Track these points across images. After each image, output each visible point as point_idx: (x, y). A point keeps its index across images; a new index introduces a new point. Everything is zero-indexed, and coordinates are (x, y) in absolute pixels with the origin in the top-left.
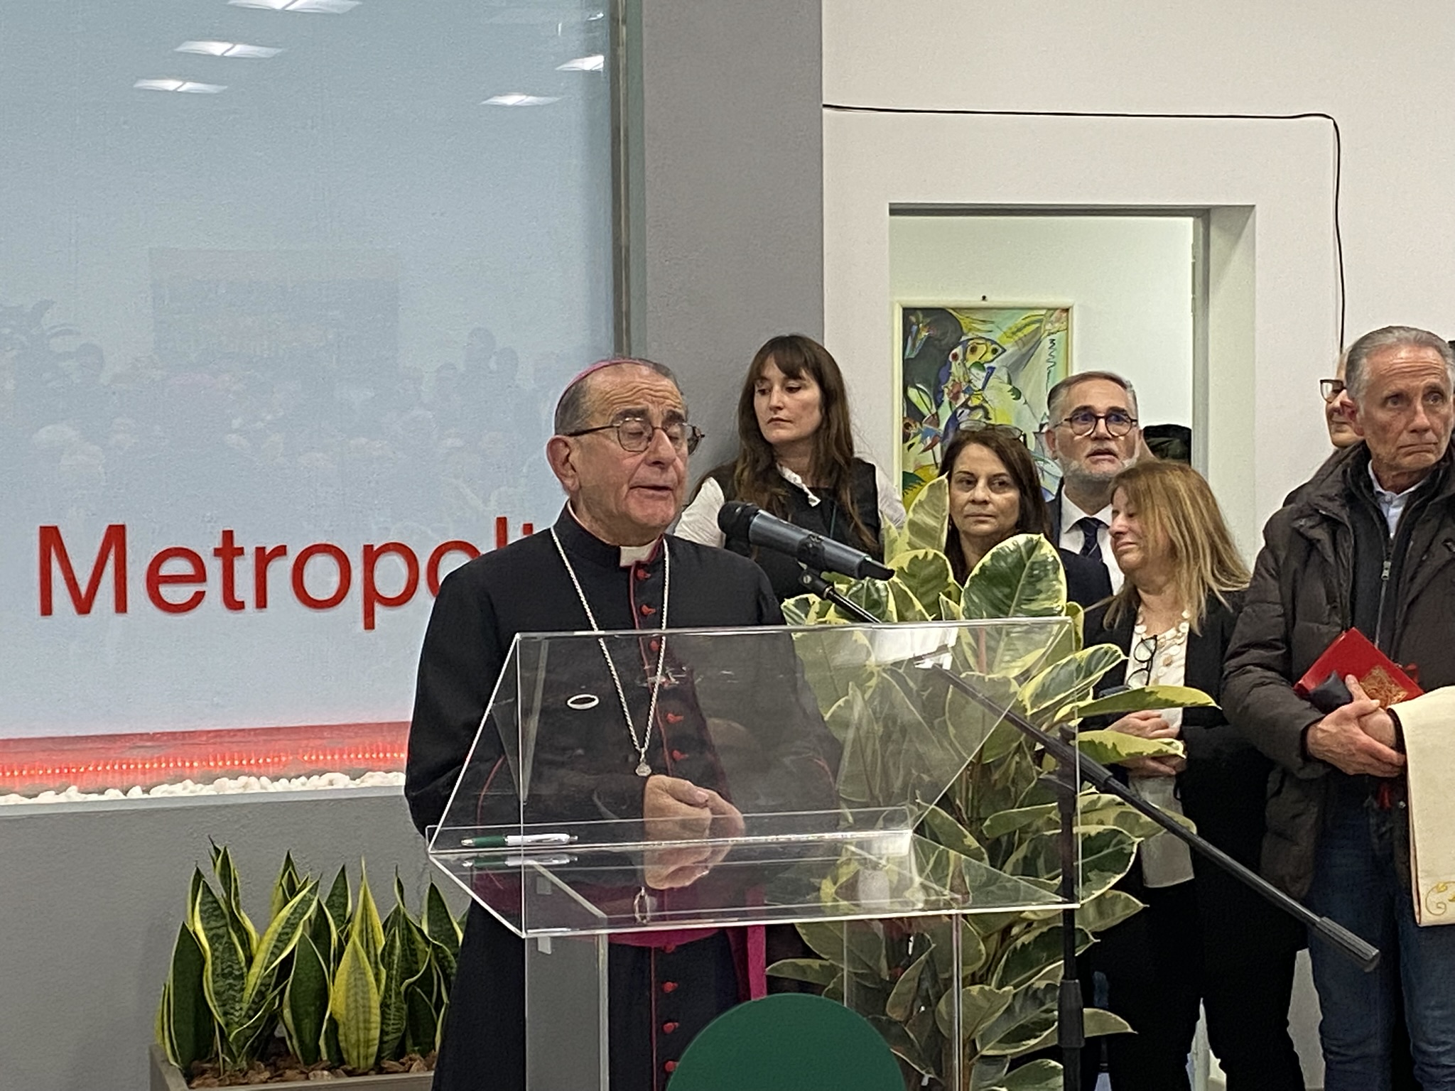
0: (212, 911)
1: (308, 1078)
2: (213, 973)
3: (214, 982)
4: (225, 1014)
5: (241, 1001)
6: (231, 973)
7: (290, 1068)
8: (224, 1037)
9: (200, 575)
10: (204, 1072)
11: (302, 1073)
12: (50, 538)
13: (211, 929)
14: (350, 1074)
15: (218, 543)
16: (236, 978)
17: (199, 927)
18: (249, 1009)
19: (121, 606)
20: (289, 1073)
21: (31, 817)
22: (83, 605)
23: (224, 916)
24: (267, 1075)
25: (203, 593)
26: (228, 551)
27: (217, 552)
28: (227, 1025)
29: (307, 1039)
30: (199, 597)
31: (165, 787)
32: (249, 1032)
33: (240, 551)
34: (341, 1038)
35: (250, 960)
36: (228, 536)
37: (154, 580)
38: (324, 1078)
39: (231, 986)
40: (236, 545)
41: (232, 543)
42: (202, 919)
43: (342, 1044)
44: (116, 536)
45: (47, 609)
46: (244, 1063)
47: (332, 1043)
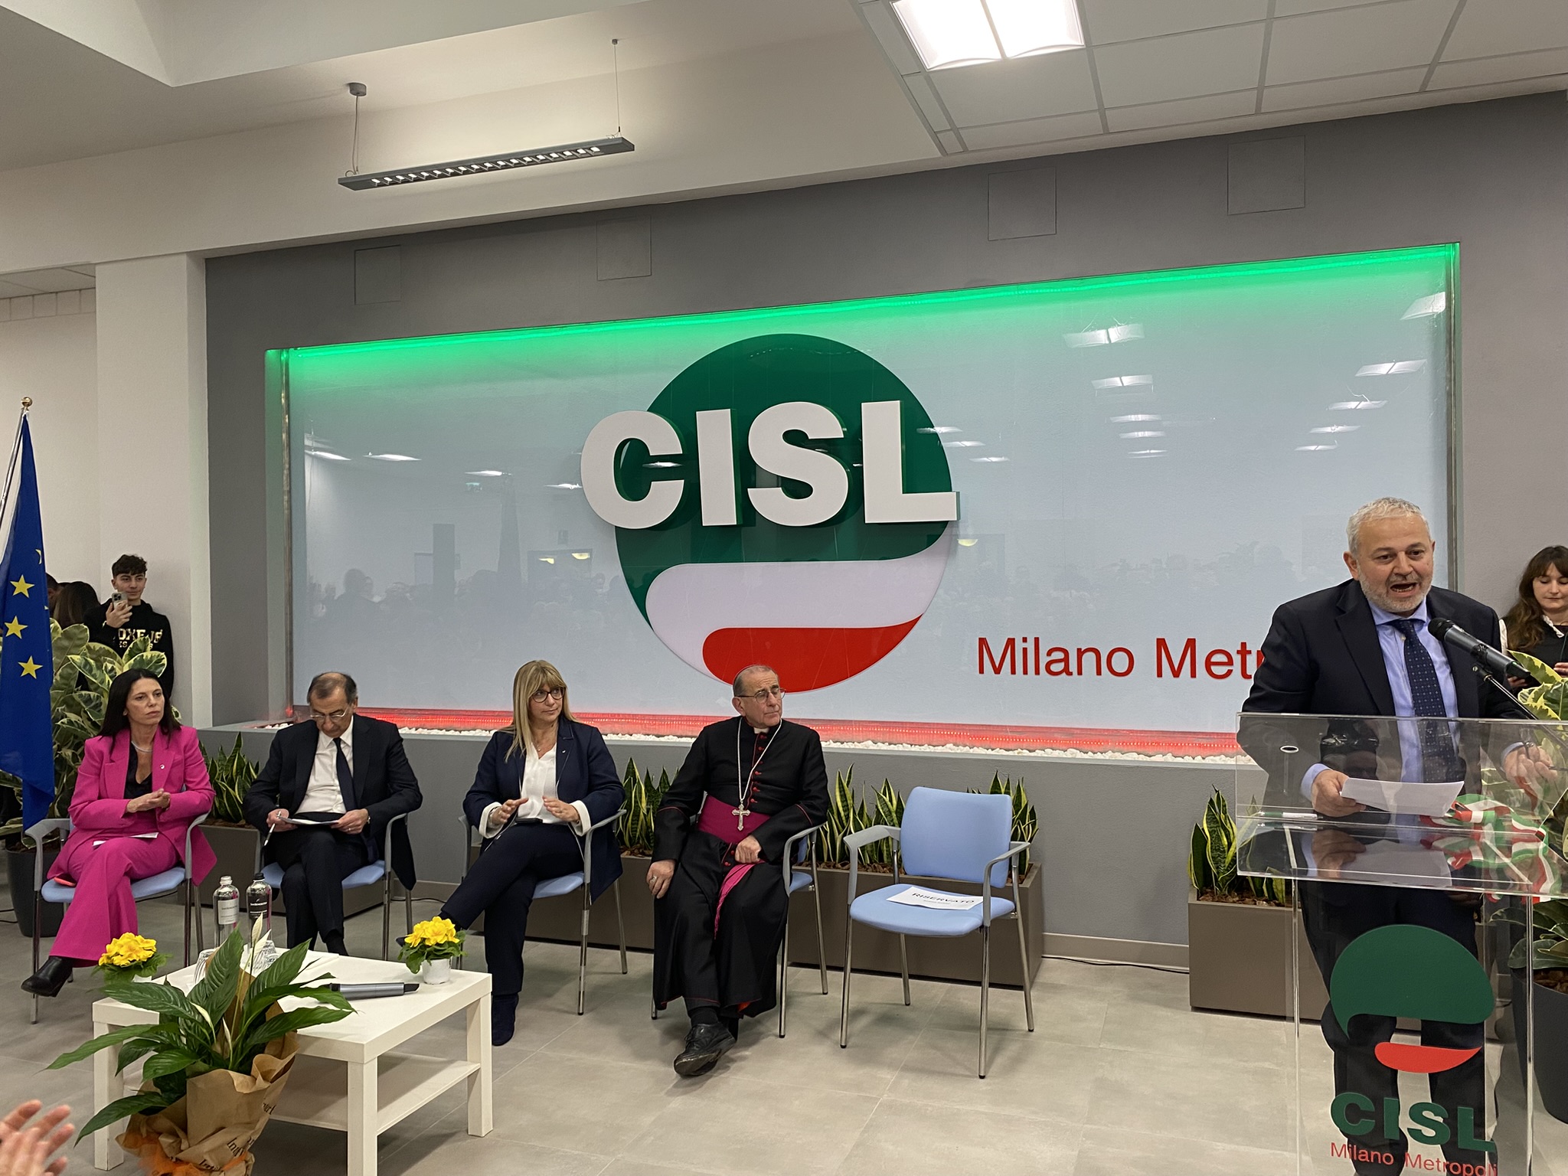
0: (1212, 819)
1: (1255, 904)
2: (1211, 848)
3: (1211, 852)
4: (1217, 868)
5: (1224, 862)
6: (1219, 849)
7: (1249, 898)
8: (1216, 879)
9: (1230, 662)
10: (1207, 893)
11: (1254, 901)
12: (1161, 643)
13: (1211, 828)
14: (1278, 905)
15: (1240, 649)
16: (1221, 852)
17: (1205, 826)
18: (1228, 867)
19: (1193, 675)
20: (1247, 899)
21: (1138, 767)
22: (1176, 674)
23: (1218, 823)
24: (1237, 899)
25: (1232, 670)
26: (1244, 652)
27: (1238, 652)
28: (1218, 873)
29: (1258, 886)
30: (1230, 672)
31: (1212, 757)
32: (1228, 878)
33: (1250, 652)
34: (1274, 887)
35: (1230, 844)
36: (1244, 645)
37: (1209, 664)
38: (1263, 905)
39: (1219, 856)
40: (1248, 649)
41: (1246, 647)
42: (1207, 822)
43: (1275, 890)
44: (1191, 644)
45: (1160, 675)
46: (1227, 892)
47: (1270, 889)
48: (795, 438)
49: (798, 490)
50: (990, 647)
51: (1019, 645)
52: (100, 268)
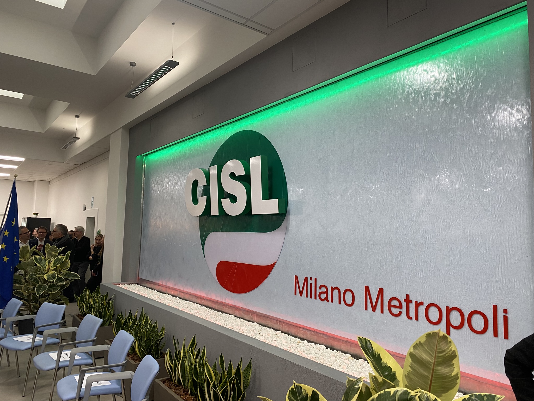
9: (400, 307)
12: (367, 289)
19: (382, 312)
22: (374, 309)
25: (401, 312)
26: (408, 301)
27: (405, 301)
33: (411, 302)
36: (408, 296)
37: (390, 306)
40: (410, 299)
44: (381, 291)
45: (366, 308)
48: (233, 175)
49: (234, 199)
50: (299, 281)
51: (309, 282)
52: (111, 135)
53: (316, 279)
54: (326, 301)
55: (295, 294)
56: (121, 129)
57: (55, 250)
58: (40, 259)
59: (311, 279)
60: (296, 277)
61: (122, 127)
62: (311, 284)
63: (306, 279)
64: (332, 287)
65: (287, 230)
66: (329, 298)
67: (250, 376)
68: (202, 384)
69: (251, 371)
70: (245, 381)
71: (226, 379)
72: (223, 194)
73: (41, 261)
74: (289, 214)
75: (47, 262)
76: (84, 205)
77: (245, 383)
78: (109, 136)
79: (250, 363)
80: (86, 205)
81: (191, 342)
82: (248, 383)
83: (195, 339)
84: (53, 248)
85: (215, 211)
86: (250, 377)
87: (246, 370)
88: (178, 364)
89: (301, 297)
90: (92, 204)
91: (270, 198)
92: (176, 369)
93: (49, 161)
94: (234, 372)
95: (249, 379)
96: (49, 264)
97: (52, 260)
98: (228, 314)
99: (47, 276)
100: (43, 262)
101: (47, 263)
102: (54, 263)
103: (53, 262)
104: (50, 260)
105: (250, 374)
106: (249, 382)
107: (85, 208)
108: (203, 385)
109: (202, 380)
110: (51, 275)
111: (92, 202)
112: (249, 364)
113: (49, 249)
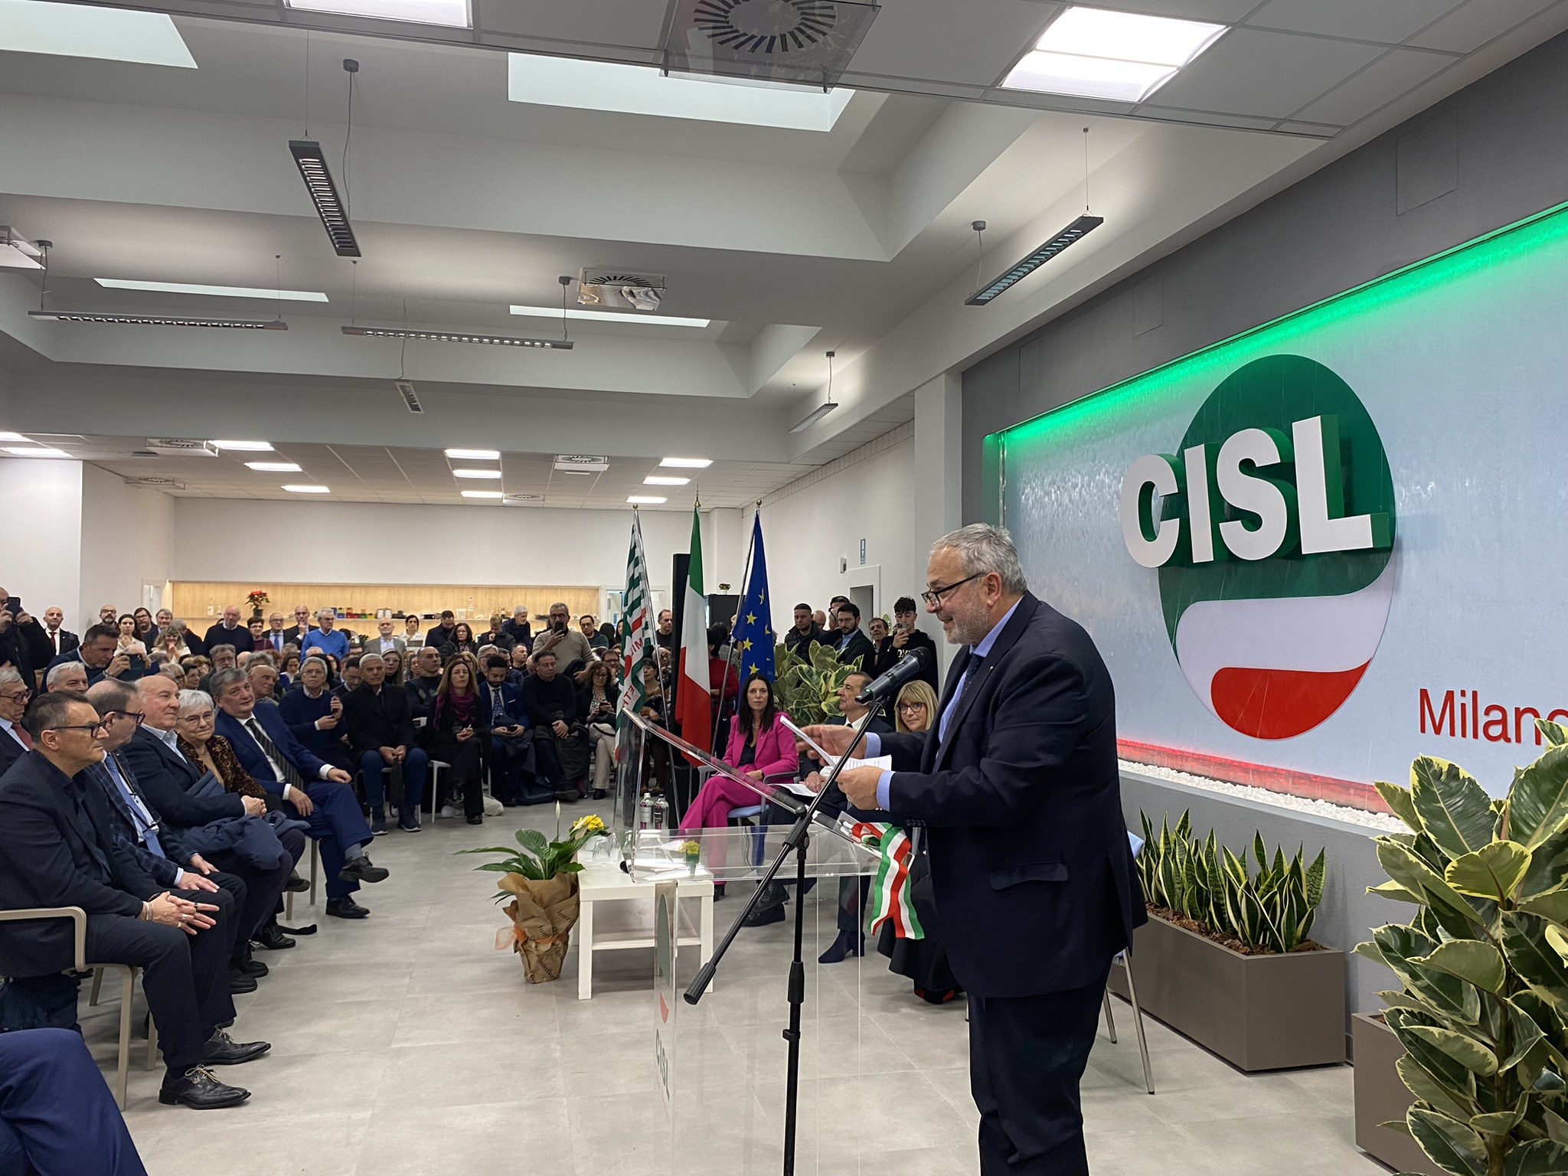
48: (1247, 466)
49: (1252, 521)
50: (1431, 701)
51: (1458, 700)
52: (916, 392)
53: (1475, 694)
54: (1502, 740)
55: (1423, 730)
56: (944, 375)
57: (830, 653)
58: (808, 672)
59: (1463, 693)
60: (1424, 694)
61: (945, 371)
62: (1463, 706)
63: (1450, 695)
64: (1517, 709)
65: (1394, 586)
66: (1511, 734)
67: (1323, 881)
68: (1218, 895)
69: (1324, 873)
70: (1311, 891)
71: (1273, 879)
72: (1222, 511)
73: (811, 675)
74: (1400, 548)
75: (821, 677)
76: (842, 559)
77: (1312, 896)
78: (911, 394)
79: (1322, 856)
80: (846, 560)
81: (1180, 823)
82: (1318, 896)
83: (1187, 818)
84: (827, 650)
85: (1203, 551)
86: (1322, 885)
87: (1312, 869)
88: (1154, 866)
89: (1437, 736)
90: (863, 557)
91: (1349, 513)
92: (1153, 873)
93: (758, 462)
94: (1287, 867)
95: (1321, 888)
96: (825, 682)
97: (829, 673)
98: (1249, 786)
99: (826, 705)
100: (815, 677)
101: (822, 681)
102: (836, 681)
103: (833, 678)
104: (826, 675)
105: (1323, 879)
106: (1320, 892)
107: (845, 565)
108: (1220, 895)
109: (1216, 886)
110: (834, 705)
111: (861, 550)
112: (1318, 858)
113: (818, 652)
